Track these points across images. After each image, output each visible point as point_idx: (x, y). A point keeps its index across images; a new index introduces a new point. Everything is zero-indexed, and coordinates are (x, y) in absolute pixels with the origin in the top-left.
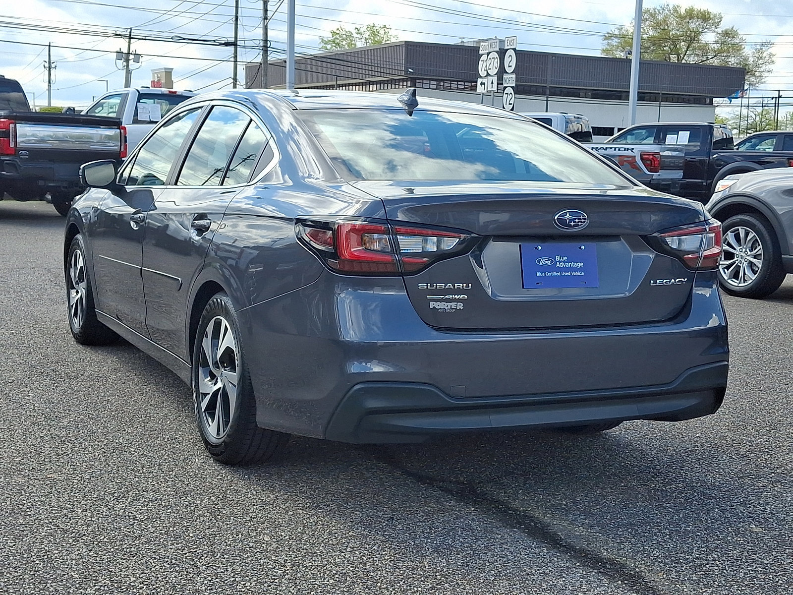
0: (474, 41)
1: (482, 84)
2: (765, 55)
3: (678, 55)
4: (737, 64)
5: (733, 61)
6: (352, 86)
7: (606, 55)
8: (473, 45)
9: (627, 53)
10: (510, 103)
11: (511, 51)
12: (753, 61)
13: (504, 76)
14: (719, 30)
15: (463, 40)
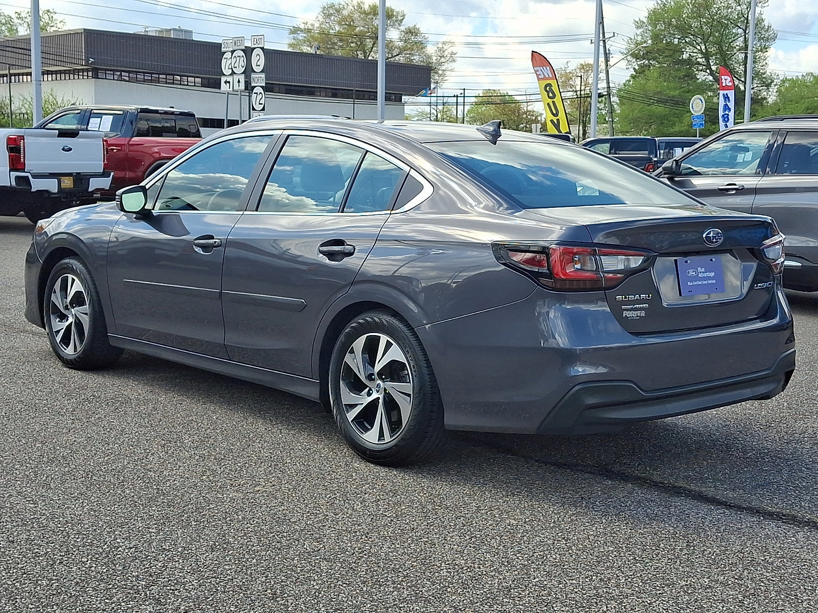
0: (156, 30)
1: (226, 82)
2: (446, 53)
3: (365, 52)
4: (421, 62)
5: (417, 59)
6: (23, 75)
7: (293, 49)
8: (155, 35)
9: (316, 48)
10: (261, 102)
11: (258, 50)
12: (436, 60)
13: (252, 76)
14: (402, 28)
15: (147, 29)
